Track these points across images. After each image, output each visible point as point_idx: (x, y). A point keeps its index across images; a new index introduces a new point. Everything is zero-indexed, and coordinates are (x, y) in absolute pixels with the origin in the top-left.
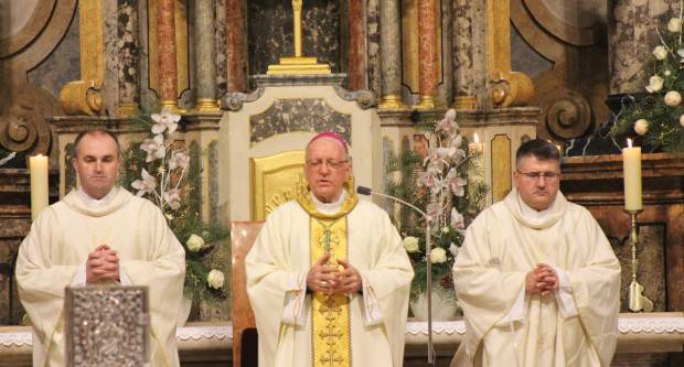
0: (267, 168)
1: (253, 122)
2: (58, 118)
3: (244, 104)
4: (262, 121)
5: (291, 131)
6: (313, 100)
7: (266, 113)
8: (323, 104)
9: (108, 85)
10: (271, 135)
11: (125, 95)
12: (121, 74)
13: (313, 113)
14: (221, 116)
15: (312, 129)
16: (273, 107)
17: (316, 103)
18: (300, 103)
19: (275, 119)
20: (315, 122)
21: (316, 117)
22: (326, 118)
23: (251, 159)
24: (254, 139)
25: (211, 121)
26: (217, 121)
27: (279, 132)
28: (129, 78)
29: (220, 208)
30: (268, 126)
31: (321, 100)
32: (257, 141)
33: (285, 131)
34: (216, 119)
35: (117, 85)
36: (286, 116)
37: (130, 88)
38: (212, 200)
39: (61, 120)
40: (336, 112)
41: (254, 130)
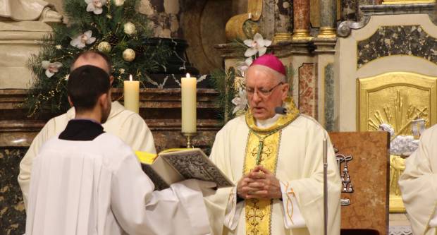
0: (370, 87)
1: (360, 46)
2: (221, 45)
3: (353, 31)
4: (367, 46)
5: (392, 54)
6: (411, 27)
7: (371, 38)
8: (419, 30)
9: (266, 17)
10: (375, 58)
11: (279, 26)
12: (277, 7)
13: (411, 38)
14: (335, 42)
15: (410, 52)
16: (377, 33)
17: (414, 29)
18: (399, 30)
19: (378, 44)
20: (412, 46)
21: (413, 41)
22: (422, 43)
23: (358, 79)
24: (360, 62)
25: (327, 46)
26: (333, 47)
27: (382, 55)
28: (282, 11)
29: (334, 122)
30: (372, 50)
31: (417, 26)
32: (363, 63)
33: (387, 55)
34: (332, 44)
35: (272, 17)
36: (388, 41)
37: (284, 19)
38: (327, 114)
39: (224, 47)
40: (430, 37)
41: (361, 54)
